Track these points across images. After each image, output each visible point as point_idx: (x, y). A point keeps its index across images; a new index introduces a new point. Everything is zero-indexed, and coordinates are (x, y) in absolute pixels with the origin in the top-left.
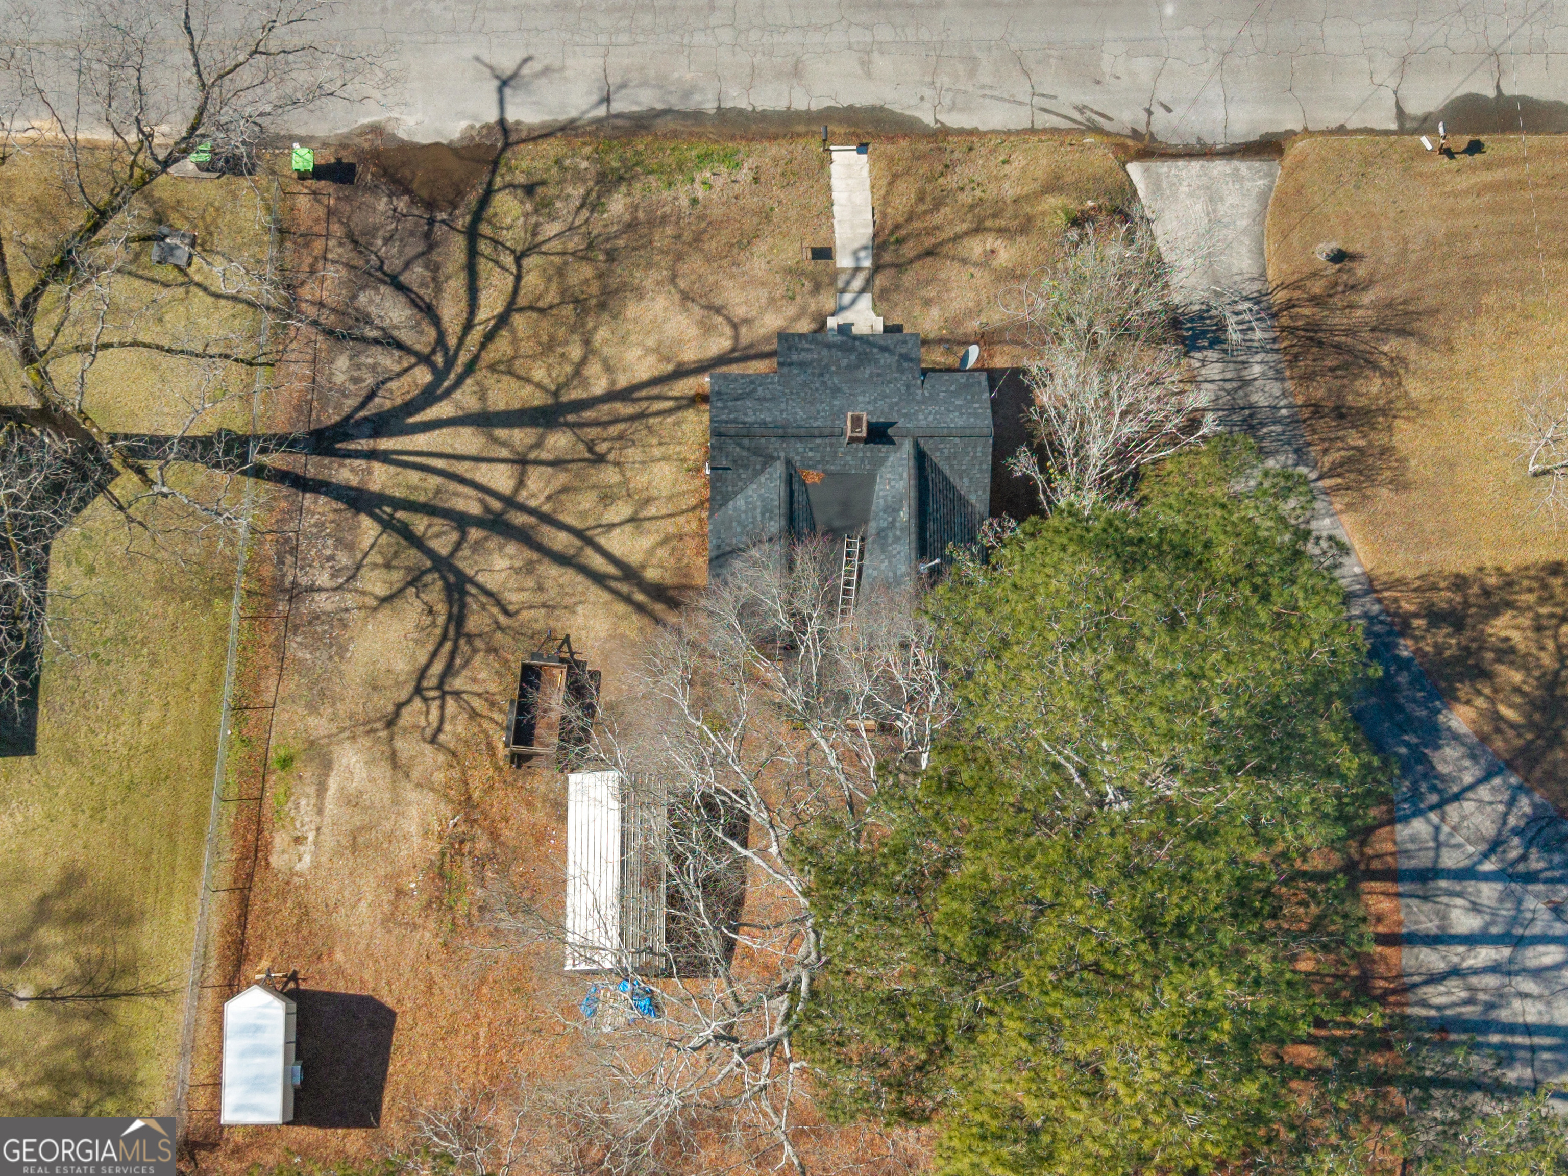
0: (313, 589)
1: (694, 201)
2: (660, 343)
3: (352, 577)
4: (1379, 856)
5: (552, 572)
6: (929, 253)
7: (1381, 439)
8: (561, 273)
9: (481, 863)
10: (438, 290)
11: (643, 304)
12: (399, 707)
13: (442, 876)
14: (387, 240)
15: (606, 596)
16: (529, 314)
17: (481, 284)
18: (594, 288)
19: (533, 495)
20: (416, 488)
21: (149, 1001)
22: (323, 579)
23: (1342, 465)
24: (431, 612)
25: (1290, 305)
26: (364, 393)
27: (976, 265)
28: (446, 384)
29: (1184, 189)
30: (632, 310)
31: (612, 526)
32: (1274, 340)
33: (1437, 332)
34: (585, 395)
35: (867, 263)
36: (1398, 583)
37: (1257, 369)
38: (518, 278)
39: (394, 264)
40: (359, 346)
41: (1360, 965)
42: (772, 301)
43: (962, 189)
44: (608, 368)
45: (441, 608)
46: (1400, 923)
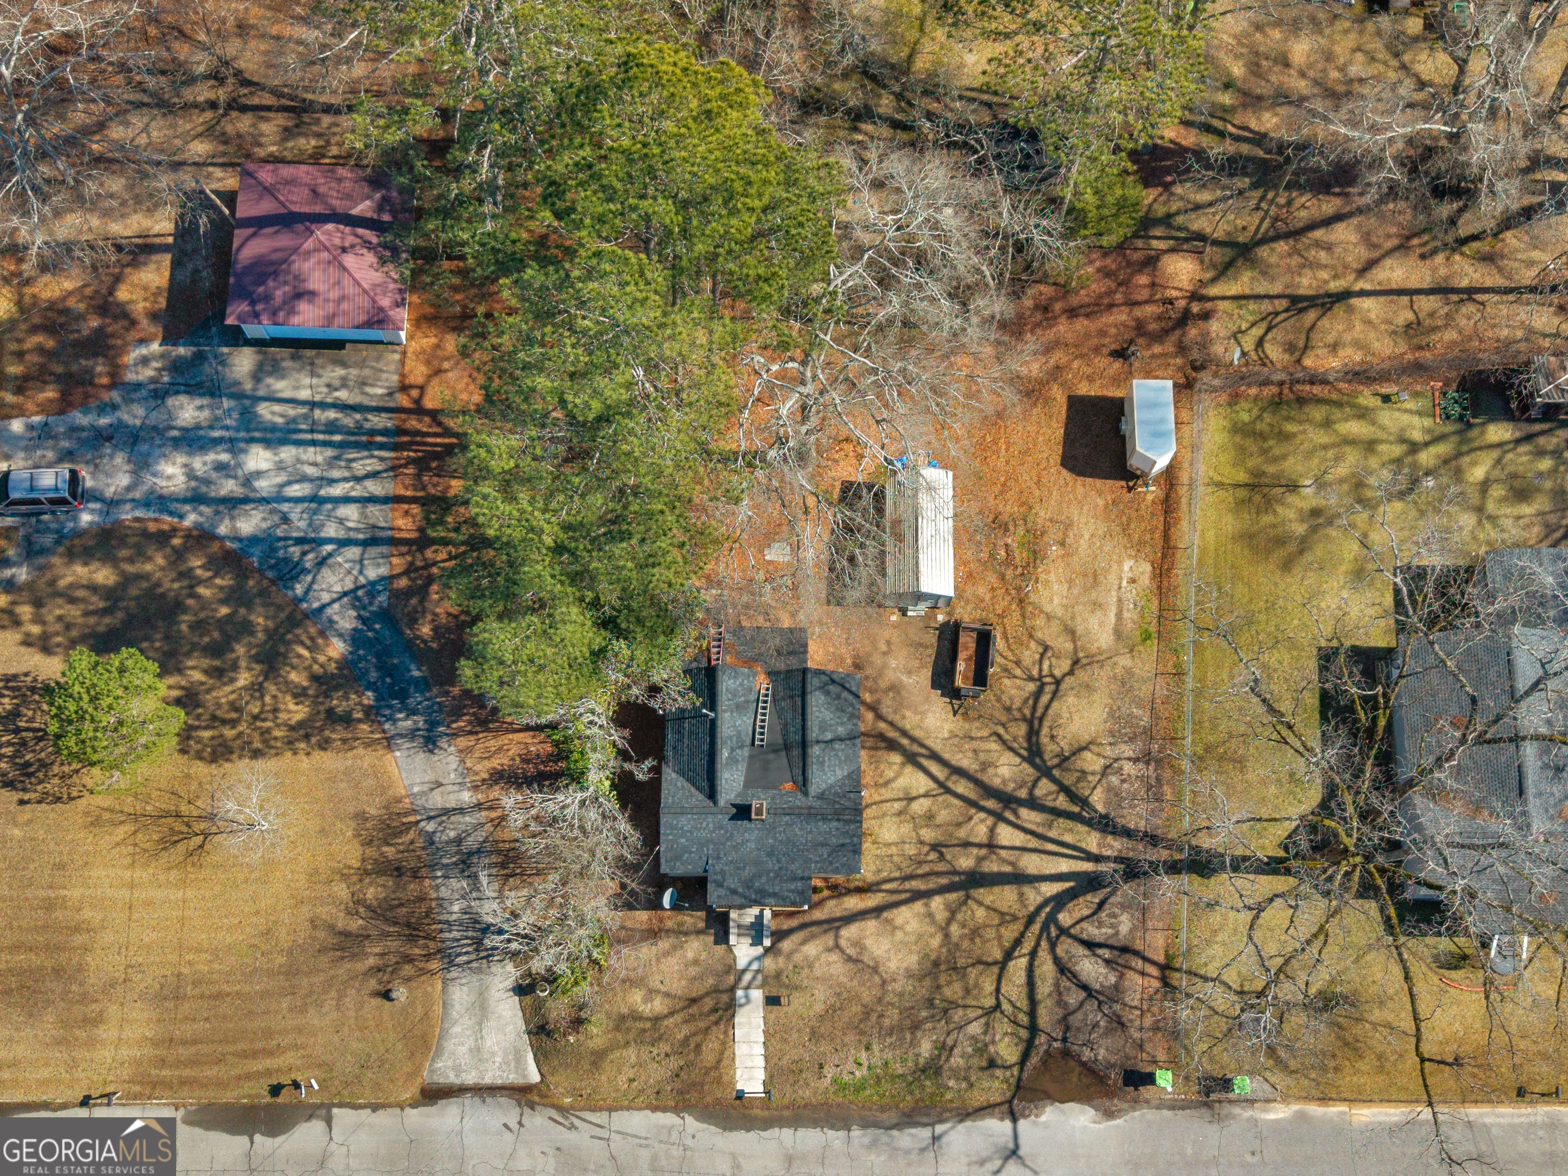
0: (1136, 760)
1: (868, 1048)
2: (893, 932)
3: (1107, 767)
4: (402, 555)
5: (965, 761)
6: (693, 1001)
7: (371, 852)
8: (967, 991)
9: (1009, 561)
10: (1057, 985)
11: (905, 965)
12: (1071, 673)
13: (1035, 552)
14: (1096, 1025)
15: (929, 742)
16: (990, 960)
17: (1025, 991)
18: (943, 979)
19: (982, 821)
20: (1066, 830)
21: (1225, 480)
22: (1128, 768)
23: (401, 832)
24: (1053, 737)
25: (428, 957)
26: (1107, 906)
27: (658, 992)
28: (1048, 909)
29: (498, 1059)
30: (912, 961)
31: (926, 795)
32: (441, 931)
33: (322, 934)
34: (947, 895)
35: (740, 993)
36: (370, 744)
37: (456, 908)
38: (998, 990)
39: (1092, 1005)
40: (1111, 942)
41: (422, 483)
42: (811, 966)
43: (667, 1055)
44: (930, 915)
45: (1044, 740)
46: (393, 510)
